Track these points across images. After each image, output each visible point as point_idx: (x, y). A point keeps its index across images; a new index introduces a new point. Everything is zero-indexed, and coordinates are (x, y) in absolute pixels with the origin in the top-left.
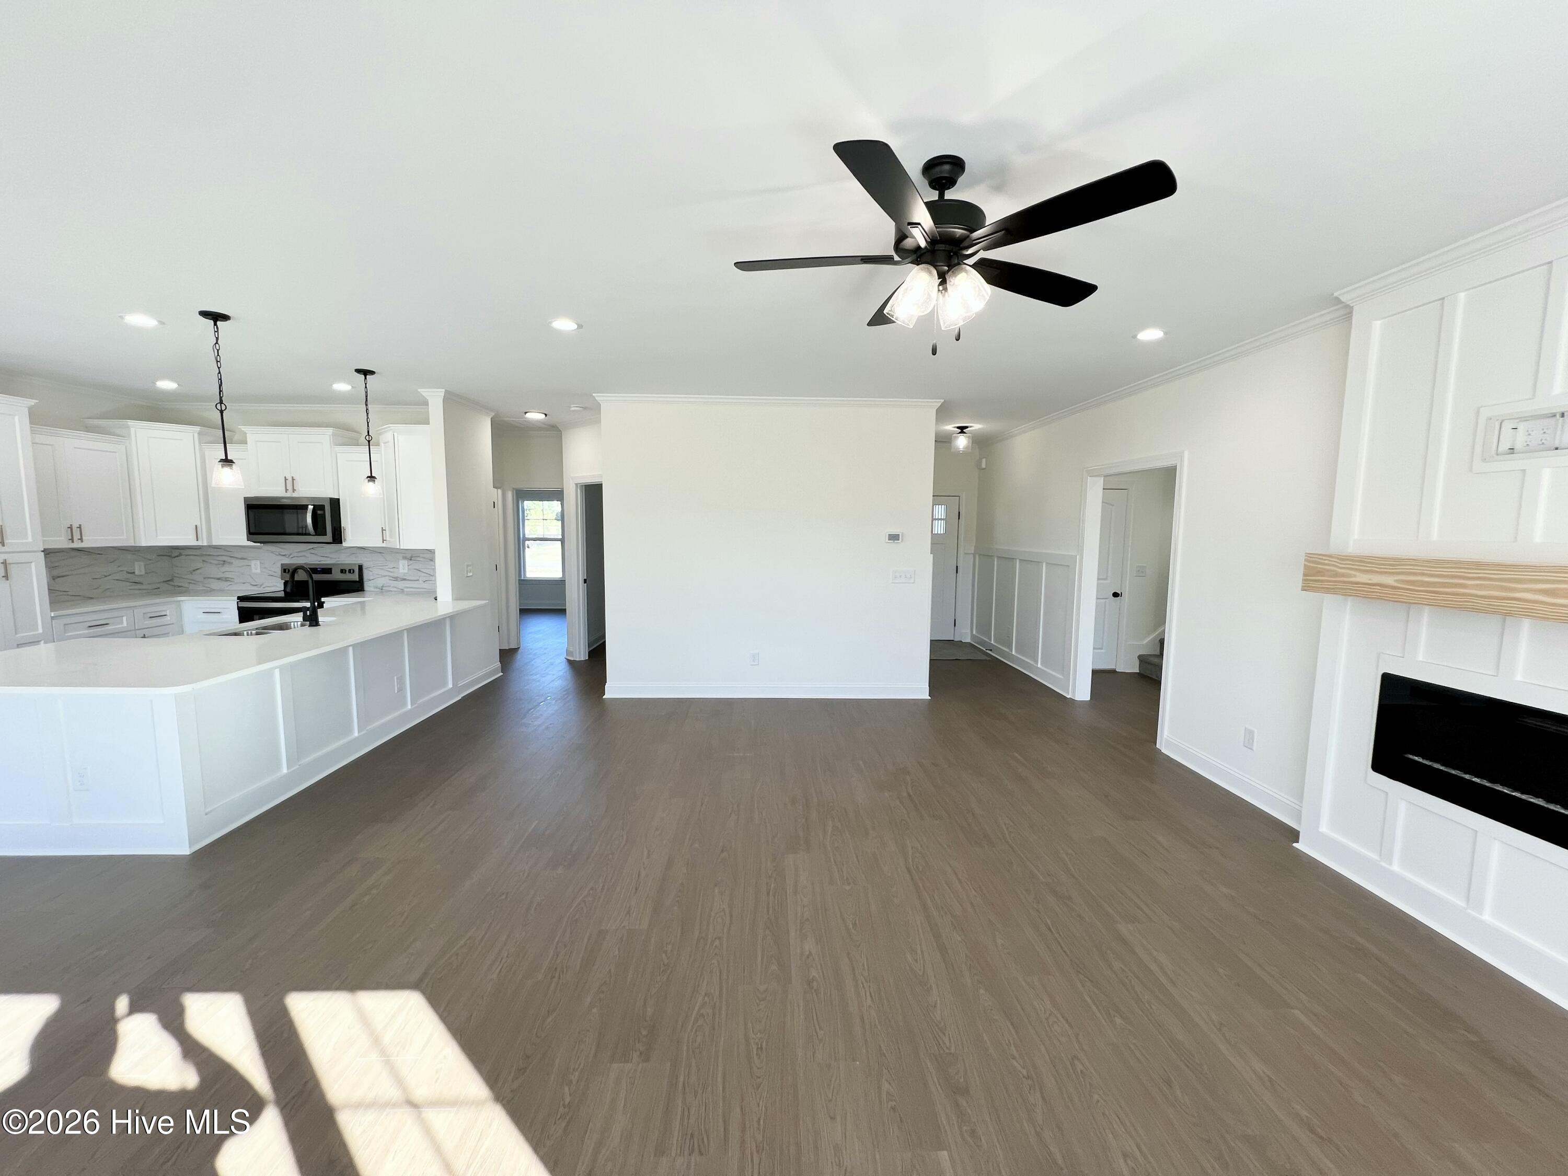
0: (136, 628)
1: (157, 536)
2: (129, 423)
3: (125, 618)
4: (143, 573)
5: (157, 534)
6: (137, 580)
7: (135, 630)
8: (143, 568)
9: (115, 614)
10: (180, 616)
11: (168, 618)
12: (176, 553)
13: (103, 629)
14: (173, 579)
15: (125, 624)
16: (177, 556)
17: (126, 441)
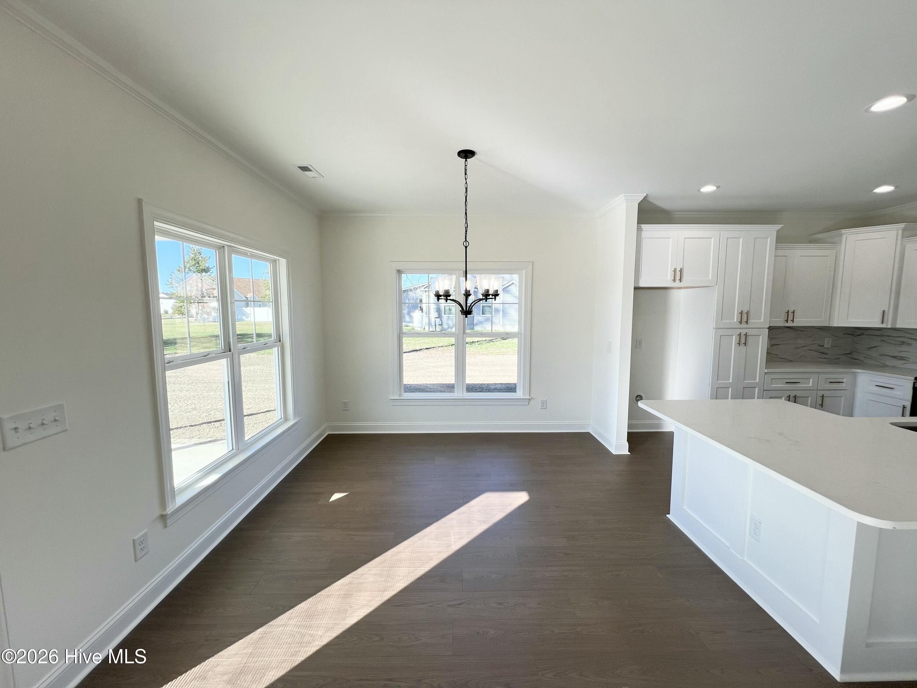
0: (818, 389)
1: (848, 319)
2: (843, 232)
3: (811, 380)
4: (829, 346)
5: (847, 317)
6: (825, 351)
7: (817, 390)
8: (830, 343)
9: (807, 376)
10: (854, 384)
11: (844, 385)
12: (859, 332)
13: (795, 385)
14: (852, 353)
15: (811, 385)
16: (859, 335)
17: (837, 246)
